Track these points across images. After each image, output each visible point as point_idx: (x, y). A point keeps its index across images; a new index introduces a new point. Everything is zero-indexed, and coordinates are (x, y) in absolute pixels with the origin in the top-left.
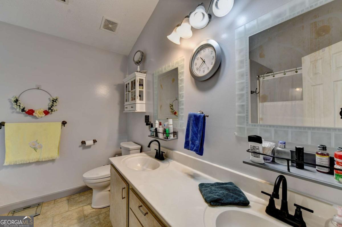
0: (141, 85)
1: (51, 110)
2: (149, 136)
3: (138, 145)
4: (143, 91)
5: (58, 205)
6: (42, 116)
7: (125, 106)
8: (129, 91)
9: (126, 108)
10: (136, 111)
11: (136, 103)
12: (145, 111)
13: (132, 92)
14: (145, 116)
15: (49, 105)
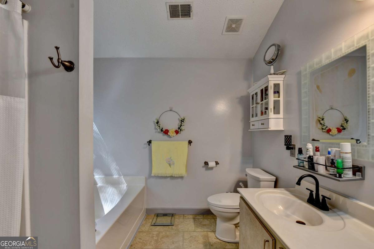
0: (277, 92)
1: (180, 129)
2: (294, 167)
3: (272, 176)
4: (279, 100)
5: (186, 221)
6: (174, 135)
7: (251, 124)
8: (257, 103)
9: (253, 125)
10: (269, 129)
11: (269, 118)
12: (283, 129)
13: (262, 104)
14: (285, 136)
15: (178, 125)
